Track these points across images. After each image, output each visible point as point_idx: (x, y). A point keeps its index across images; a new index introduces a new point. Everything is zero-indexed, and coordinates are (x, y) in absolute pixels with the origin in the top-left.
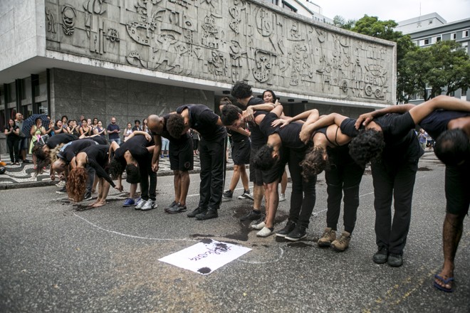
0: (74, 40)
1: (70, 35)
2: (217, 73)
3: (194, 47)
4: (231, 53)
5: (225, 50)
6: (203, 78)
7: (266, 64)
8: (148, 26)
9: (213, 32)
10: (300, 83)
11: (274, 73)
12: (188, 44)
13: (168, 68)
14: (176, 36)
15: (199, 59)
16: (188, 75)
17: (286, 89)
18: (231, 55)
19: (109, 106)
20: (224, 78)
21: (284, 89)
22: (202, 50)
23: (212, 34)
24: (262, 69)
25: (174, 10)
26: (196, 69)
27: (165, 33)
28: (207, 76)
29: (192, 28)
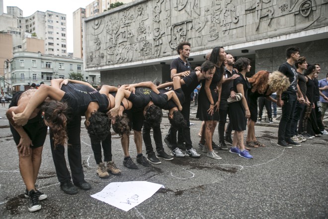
0: (93, 62)
1: (92, 61)
2: (145, 55)
3: (133, 45)
4: (154, 38)
5: (150, 38)
6: (139, 60)
7: (180, 33)
8: (113, 45)
9: (143, 30)
10: (221, 35)
11: (189, 37)
12: (130, 44)
13: (122, 61)
14: (125, 44)
15: (136, 50)
16: (131, 61)
17: (203, 47)
18: (154, 40)
19: (115, 82)
20: (150, 56)
21: (200, 47)
22: (138, 44)
23: (143, 32)
24: (178, 39)
25: (123, 31)
26: (135, 57)
27: (120, 45)
28: (140, 58)
29: (131, 35)
